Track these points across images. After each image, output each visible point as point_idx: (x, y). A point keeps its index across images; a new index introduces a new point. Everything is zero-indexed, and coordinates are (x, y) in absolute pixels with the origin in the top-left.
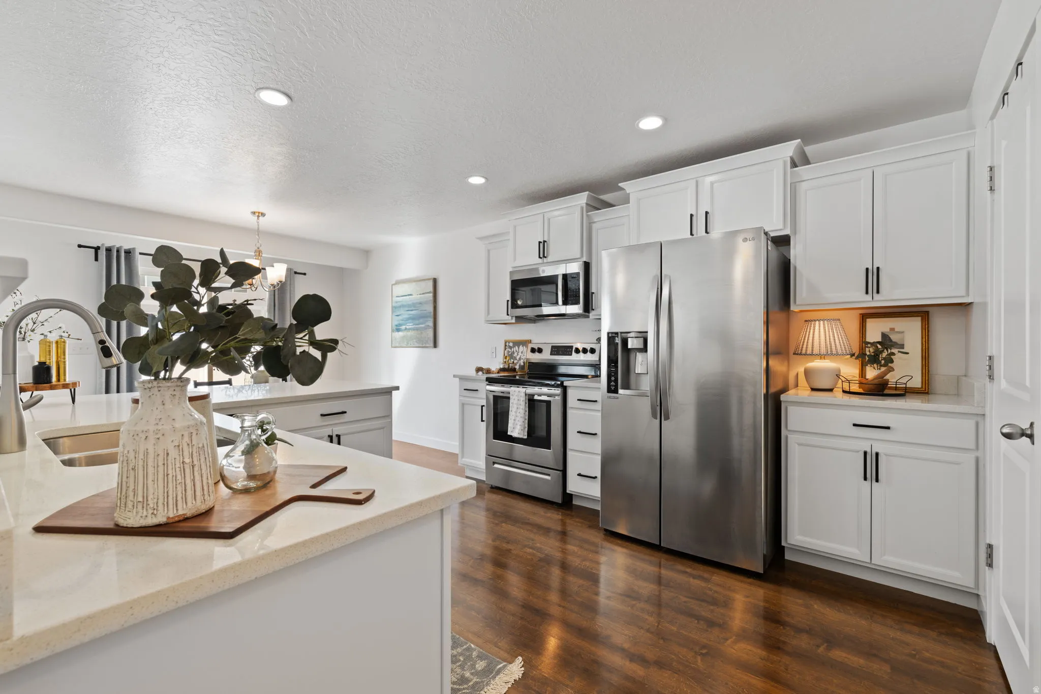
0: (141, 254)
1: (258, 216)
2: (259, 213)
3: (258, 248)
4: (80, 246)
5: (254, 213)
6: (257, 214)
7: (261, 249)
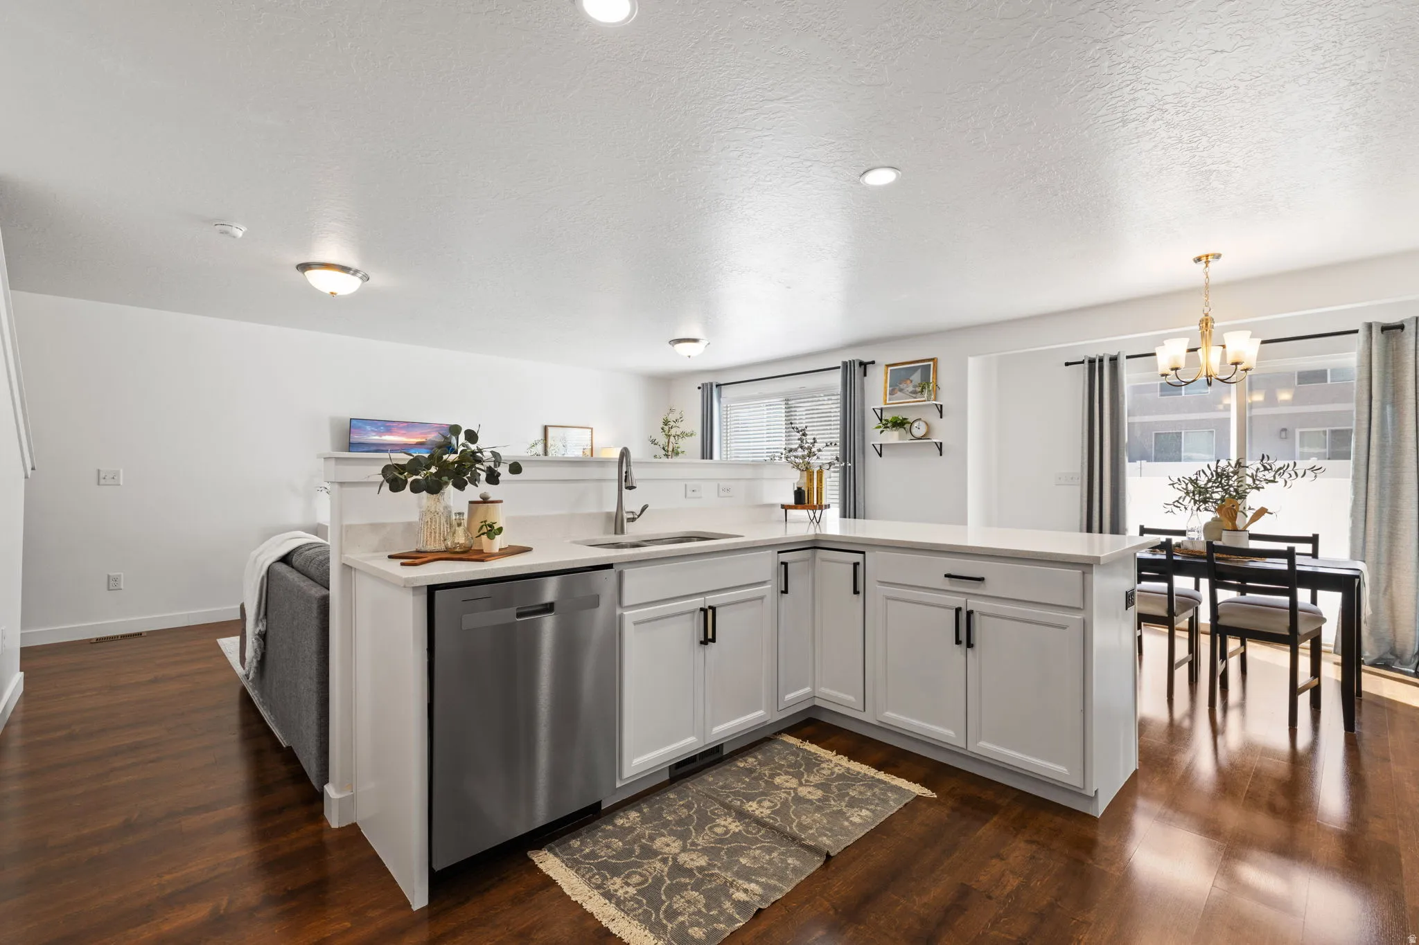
0: (1128, 357)
1: (1207, 262)
2: (1207, 256)
3: (1206, 315)
4: (1067, 364)
5: (1199, 259)
6: (1204, 259)
7: (1211, 314)
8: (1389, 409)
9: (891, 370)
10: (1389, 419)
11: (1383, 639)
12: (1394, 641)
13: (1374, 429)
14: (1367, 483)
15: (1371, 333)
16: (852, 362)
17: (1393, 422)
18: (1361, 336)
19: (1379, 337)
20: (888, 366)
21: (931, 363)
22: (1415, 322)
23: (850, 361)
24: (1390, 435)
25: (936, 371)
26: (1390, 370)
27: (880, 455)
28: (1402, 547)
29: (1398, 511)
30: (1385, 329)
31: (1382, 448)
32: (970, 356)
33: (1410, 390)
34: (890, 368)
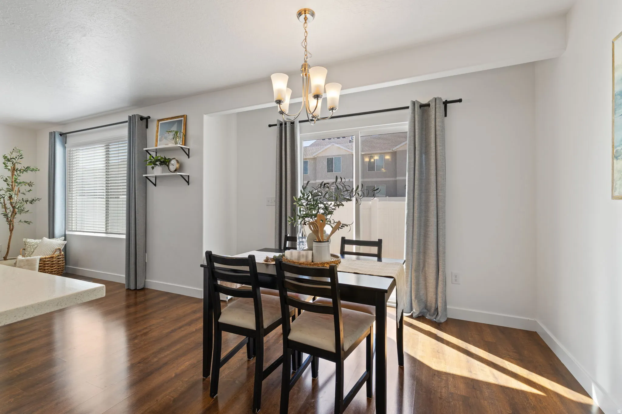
0: (300, 122)
4: (270, 126)
8: (424, 156)
9: (161, 123)
10: (424, 163)
11: (422, 300)
12: (427, 300)
13: (417, 168)
14: (414, 202)
15: (415, 108)
16: (134, 116)
17: (426, 163)
18: (409, 111)
19: (418, 111)
20: (159, 120)
21: (183, 118)
22: (434, 100)
23: (133, 115)
24: (424, 172)
25: (186, 125)
26: (424, 133)
27: (155, 185)
28: (430, 242)
29: (428, 220)
30: (422, 106)
31: (420, 180)
32: (205, 114)
33: (433, 143)
34: (160, 122)
